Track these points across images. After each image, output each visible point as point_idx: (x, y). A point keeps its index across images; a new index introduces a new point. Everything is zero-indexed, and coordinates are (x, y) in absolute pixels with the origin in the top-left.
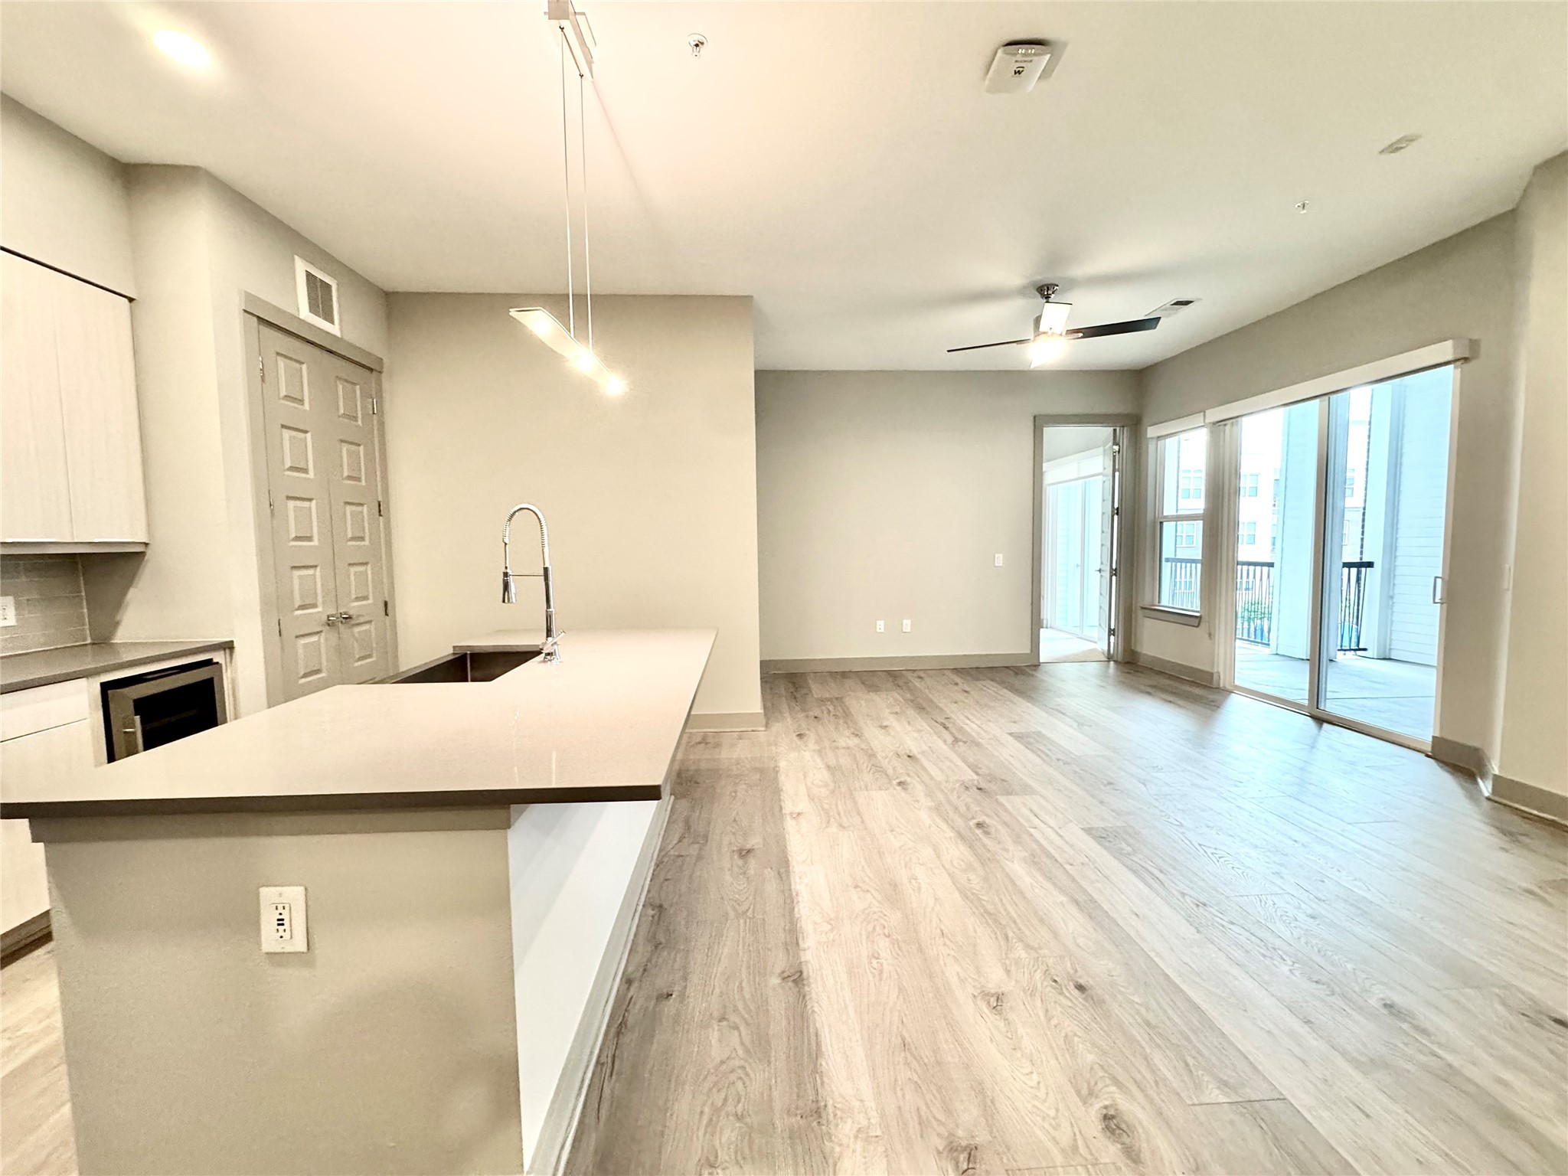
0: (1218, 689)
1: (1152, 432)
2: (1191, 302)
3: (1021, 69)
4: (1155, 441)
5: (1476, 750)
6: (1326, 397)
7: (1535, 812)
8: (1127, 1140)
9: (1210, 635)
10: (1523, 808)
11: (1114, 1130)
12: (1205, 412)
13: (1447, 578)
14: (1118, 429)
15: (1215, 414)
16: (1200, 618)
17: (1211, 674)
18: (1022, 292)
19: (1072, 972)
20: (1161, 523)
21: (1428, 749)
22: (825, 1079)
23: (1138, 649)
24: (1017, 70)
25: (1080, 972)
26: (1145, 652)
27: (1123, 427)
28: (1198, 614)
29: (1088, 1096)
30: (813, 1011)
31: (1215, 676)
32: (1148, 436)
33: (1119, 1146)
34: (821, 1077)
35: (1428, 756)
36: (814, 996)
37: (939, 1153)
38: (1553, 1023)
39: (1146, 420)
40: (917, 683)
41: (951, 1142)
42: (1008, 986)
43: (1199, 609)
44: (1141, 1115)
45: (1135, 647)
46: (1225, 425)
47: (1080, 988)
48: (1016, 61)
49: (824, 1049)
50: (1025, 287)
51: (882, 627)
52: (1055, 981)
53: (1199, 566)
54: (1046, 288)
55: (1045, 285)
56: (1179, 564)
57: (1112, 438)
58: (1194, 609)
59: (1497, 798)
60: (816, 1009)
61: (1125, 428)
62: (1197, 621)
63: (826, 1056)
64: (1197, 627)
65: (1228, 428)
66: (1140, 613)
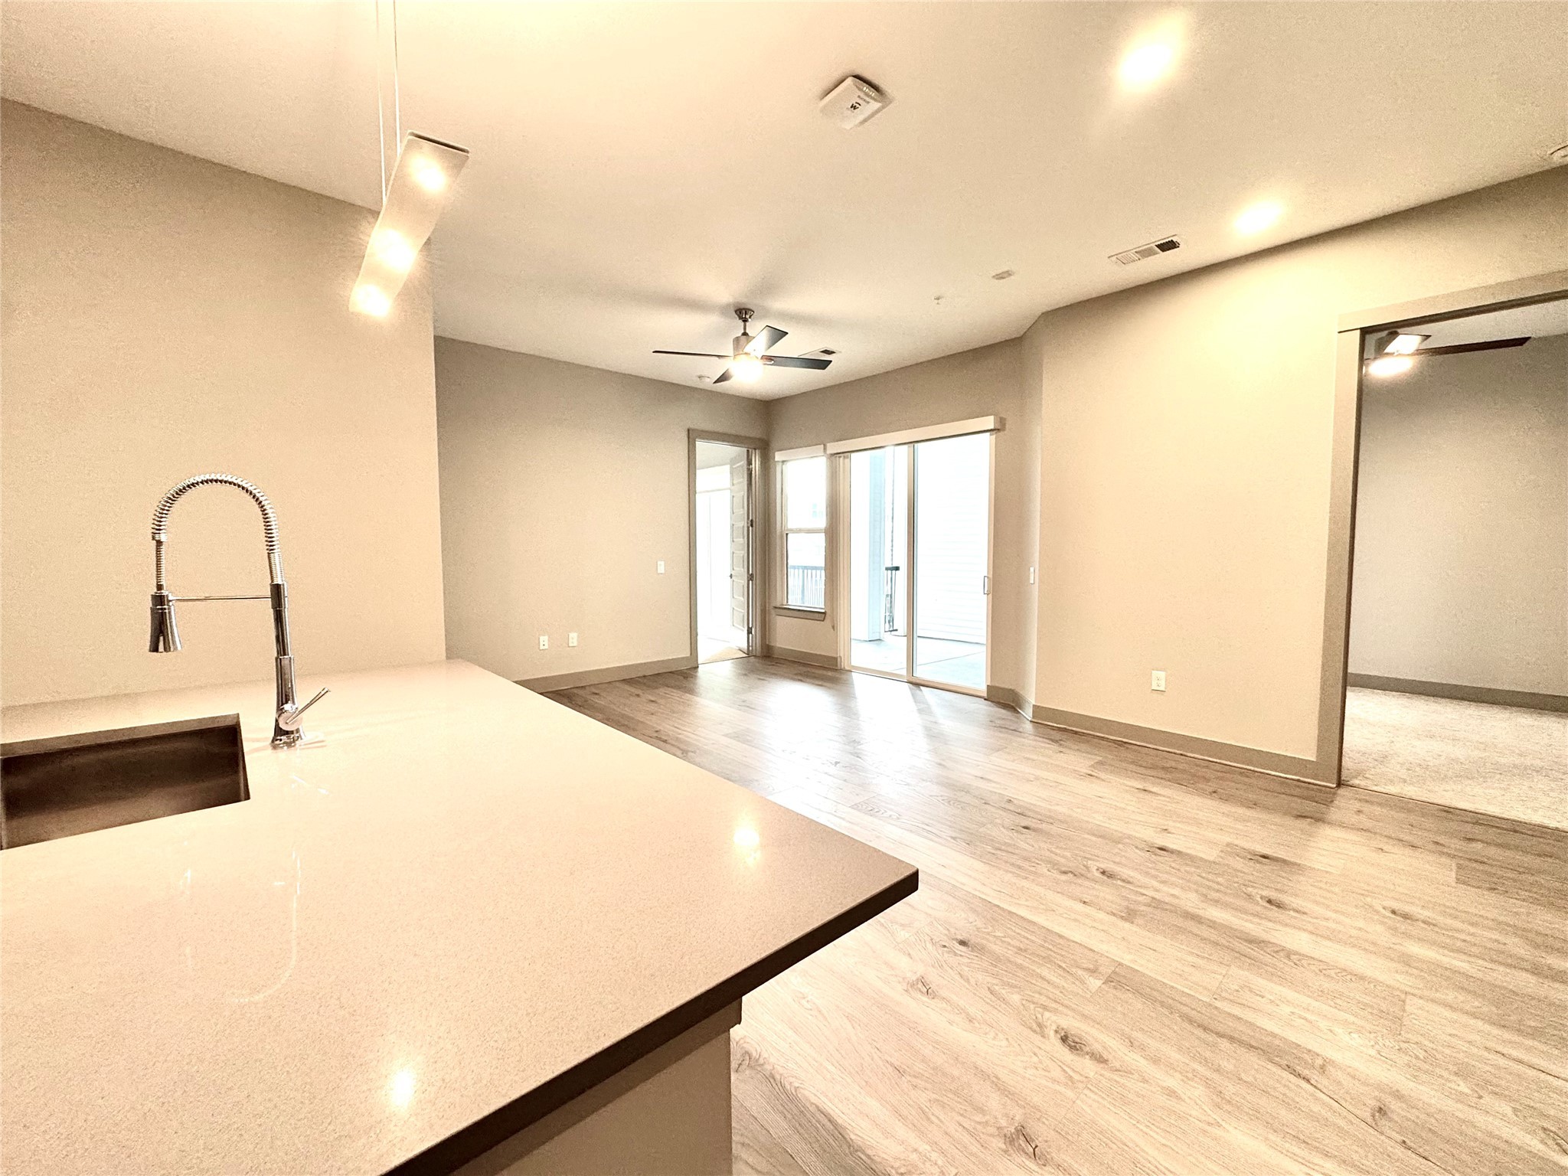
0: (841, 671)
1: (778, 456)
2: (834, 352)
3: (858, 106)
4: (781, 464)
5: (1012, 691)
6: (912, 445)
7: (1055, 725)
8: (1087, 1049)
9: (833, 627)
10: (1049, 723)
11: (1075, 1046)
12: (825, 445)
13: (991, 576)
14: (750, 450)
15: (834, 447)
16: (824, 613)
17: (836, 659)
18: (723, 310)
19: (947, 932)
20: (787, 534)
21: (985, 695)
22: (869, 1152)
23: (772, 644)
24: (855, 104)
25: (953, 930)
26: (778, 645)
27: (755, 449)
28: (823, 611)
29: (1040, 1028)
30: (796, 1088)
31: (839, 660)
32: (776, 459)
33: (1087, 1057)
34: (864, 1152)
35: (985, 699)
36: (781, 1070)
37: (1006, 1152)
38: (1159, 851)
39: (774, 445)
40: (596, 699)
41: (1005, 1136)
42: (921, 970)
43: (823, 607)
44: (1077, 1024)
45: (769, 642)
46: (840, 457)
47: (963, 943)
48: (859, 97)
49: (840, 1121)
50: (728, 305)
51: (546, 643)
52: (945, 946)
53: (823, 572)
54: (744, 312)
55: (744, 309)
56: (806, 571)
57: (746, 456)
58: (821, 607)
59: (1033, 720)
60: (797, 1085)
61: (757, 451)
62: (823, 615)
63: (849, 1127)
64: (823, 621)
65: (841, 459)
66: (773, 612)
